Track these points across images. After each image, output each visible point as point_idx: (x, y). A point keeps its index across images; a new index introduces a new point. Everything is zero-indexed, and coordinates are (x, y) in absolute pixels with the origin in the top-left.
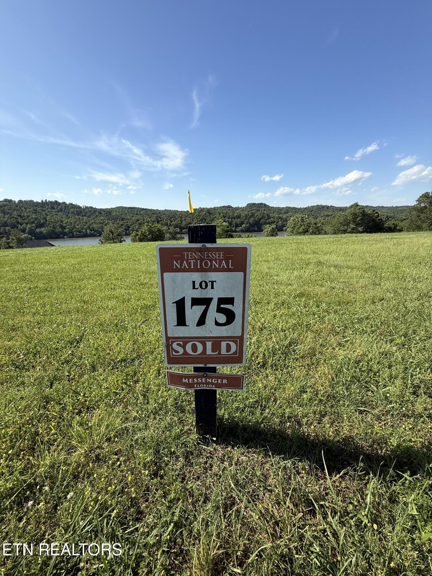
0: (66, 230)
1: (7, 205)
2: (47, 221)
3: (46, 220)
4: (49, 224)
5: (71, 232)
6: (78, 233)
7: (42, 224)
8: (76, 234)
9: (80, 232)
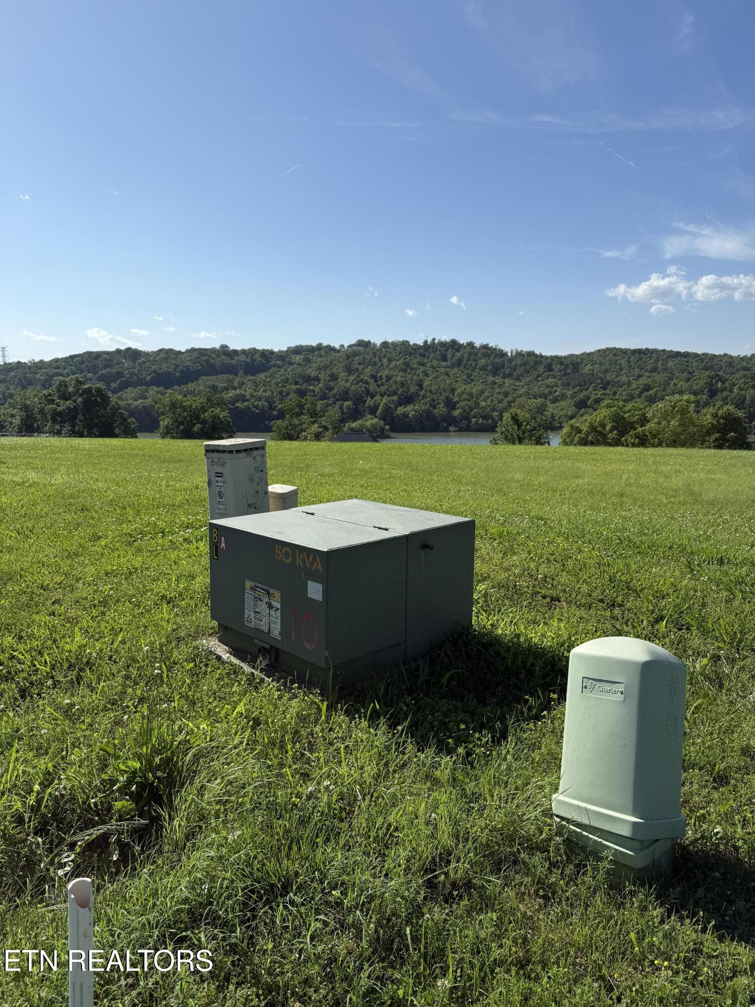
0: (456, 413)
1: (359, 354)
2: (422, 390)
3: (421, 386)
4: (424, 397)
5: (466, 417)
6: (481, 421)
7: (411, 396)
8: (477, 423)
9: (485, 417)
